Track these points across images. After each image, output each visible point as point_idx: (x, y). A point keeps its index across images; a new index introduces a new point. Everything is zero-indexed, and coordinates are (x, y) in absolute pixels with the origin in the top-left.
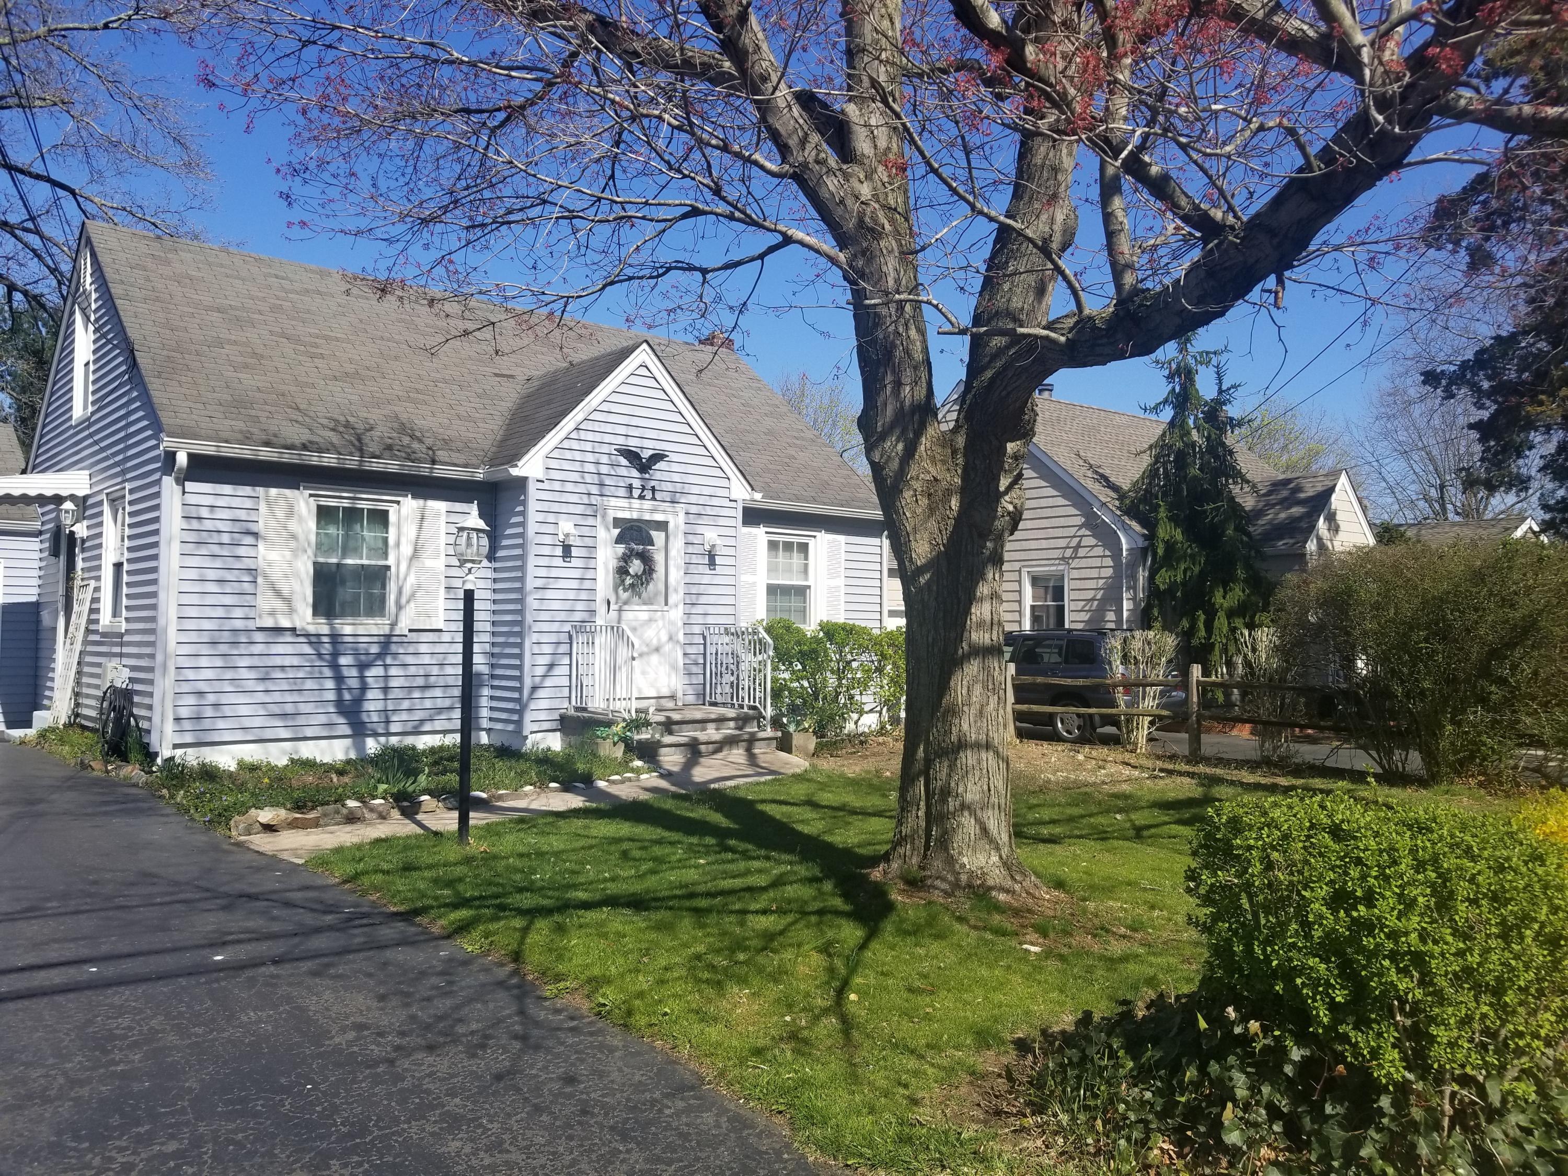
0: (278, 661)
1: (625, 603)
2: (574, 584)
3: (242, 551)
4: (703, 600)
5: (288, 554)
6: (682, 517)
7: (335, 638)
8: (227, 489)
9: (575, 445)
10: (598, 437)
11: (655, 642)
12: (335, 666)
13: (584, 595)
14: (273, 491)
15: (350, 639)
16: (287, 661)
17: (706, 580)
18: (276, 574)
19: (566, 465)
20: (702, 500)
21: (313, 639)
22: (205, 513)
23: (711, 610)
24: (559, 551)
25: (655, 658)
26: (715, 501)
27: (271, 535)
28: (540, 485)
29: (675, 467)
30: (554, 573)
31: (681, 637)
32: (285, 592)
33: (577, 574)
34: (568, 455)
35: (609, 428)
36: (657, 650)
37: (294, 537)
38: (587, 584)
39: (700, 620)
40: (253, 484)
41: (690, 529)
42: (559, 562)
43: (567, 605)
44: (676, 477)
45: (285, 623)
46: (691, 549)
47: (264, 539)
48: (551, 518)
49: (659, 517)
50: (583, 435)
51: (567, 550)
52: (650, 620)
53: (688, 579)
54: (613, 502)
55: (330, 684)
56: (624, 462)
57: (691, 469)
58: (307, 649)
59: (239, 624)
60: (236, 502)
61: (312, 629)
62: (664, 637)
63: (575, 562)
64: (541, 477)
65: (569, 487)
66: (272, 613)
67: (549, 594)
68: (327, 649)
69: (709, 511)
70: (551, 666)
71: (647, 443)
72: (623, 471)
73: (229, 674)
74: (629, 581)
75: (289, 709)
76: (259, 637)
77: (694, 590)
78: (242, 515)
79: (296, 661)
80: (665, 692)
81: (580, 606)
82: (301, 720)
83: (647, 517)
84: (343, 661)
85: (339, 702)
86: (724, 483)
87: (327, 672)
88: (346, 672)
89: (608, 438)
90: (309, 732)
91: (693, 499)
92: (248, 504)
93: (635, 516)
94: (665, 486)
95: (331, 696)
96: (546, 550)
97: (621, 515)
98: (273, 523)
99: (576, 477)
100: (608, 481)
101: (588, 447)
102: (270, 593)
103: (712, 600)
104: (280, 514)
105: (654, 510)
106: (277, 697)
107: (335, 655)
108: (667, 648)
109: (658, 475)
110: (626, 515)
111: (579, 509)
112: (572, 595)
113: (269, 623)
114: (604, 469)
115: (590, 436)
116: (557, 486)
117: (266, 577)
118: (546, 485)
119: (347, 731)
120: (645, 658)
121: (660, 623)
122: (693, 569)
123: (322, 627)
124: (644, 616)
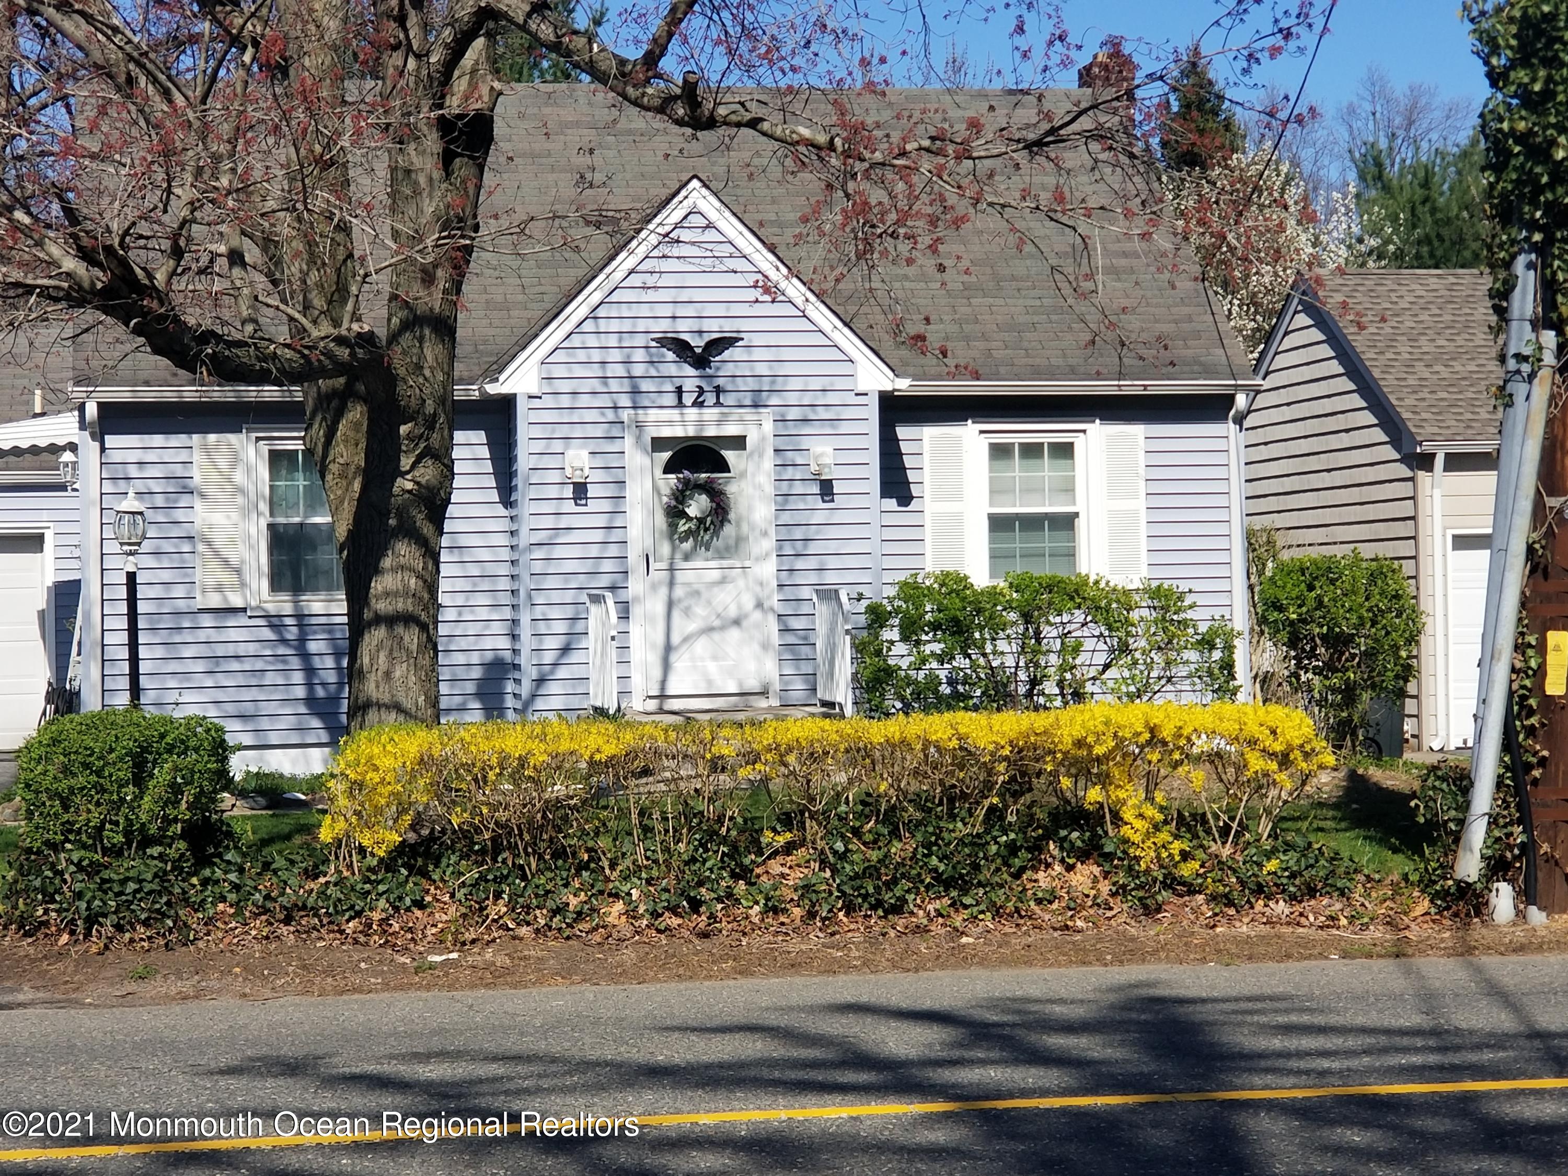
0: (231, 650)
1: (687, 557)
2: (598, 536)
3: (179, 515)
4: (813, 548)
5: (235, 516)
6: (768, 427)
7: (300, 617)
8: (158, 440)
9: (592, 341)
10: (627, 326)
11: (733, 612)
12: (305, 656)
13: (613, 551)
14: (212, 437)
15: (323, 620)
16: (242, 649)
17: (818, 517)
18: (219, 540)
19: (579, 371)
20: (807, 399)
21: (274, 622)
22: (133, 471)
23: (832, 562)
24: (569, 492)
25: (734, 634)
26: (831, 398)
27: (211, 491)
28: (536, 403)
29: (757, 354)
30: (564, 522)
31: (775, 604)
32: (234, 560)
33: (601, 521)
34: (581, 356)
35: (644, 311)
36: (737, 622)
37: (240, 490)
38: (616, 535)
39: (813, 578)
40: (189, 432)
41: (782, 443)
42: (570, 506)
43: (587, 566)
44: (762, 369)
45: (236, 601)
46: (789, 473)
47: (202, 498)
48: (557, 446)
49: (731, 430)
50: (603, 325)
51: (580, 490)
52: (723, 581)
53: (786, 518)
54: (653, 414)
55: (298, 677)
57: (786, 354)
58: (268, 634)
59: (182, 605)
60: (167, 456)
61: (271, 608)
62: (748, 603)
63: (593, 506)
64: (535, 391)
65: (584, 401)
66: (219, 588)
67: (558, 552)
68: (292, 633)
69: (822, 413)
70: (566, 650)
71: (707, 325)
72: (673, 370)
73: (173, 666)
74: (683, 527)
75: (249, 708)
76: (207, 620)
77: (798, 533)
78: (179, 471)
79: (252, 649)
80: (753, 684)
81: (607, 566)
82: (265, 724)
83: (711, 432)
84: (313, 647)
85: (310, 701)
86: (845, 368)
87: (295, 663)
88: (317, 662)
89: (641, 325)
90: (274, 739)
91: (792, 398)
92: (183, 456)
93: (691, 432)
94: (741, 384)
95: (300, 692)
96: (553, 492)
97: (666, 432)
98: (215, 476)
99: (597, 386)
100: (645, 386)
101: (613, 341)
102: (214, 564)
103: (832, 547)
104: (223, 464)
105: (719, 422)
106: (232, 695)
107: (302, 640)
108: (756, 619)
109: (729, 369)
110: (679, 432)
111: (599, 431)
112: (594, 551)
113: (215, 601)
114: (638, 370)
115: (615, 326)
116: (565, 401)
117: (209, 543)
118: (548, 401)
119: (324, 737)
120: (716, 636)
121: (741, 583)
122: (794, 503)
123: (282, 604)
124: (715, 575)
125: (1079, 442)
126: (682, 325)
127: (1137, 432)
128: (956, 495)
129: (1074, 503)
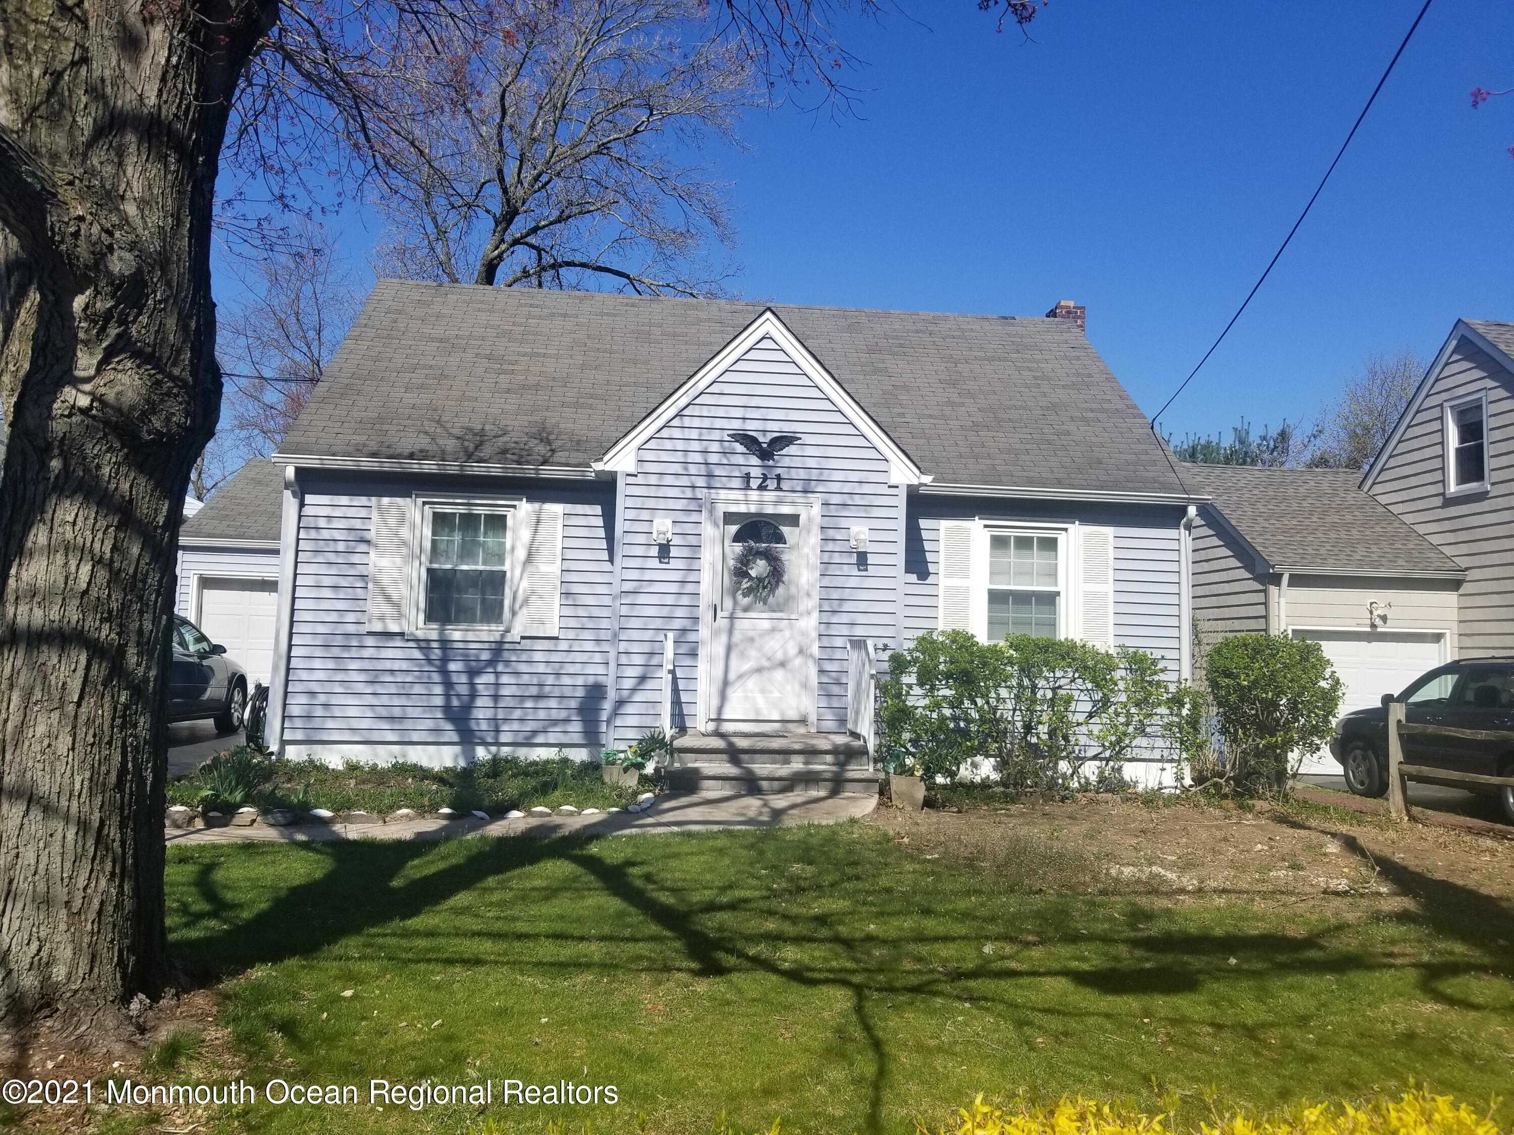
0: (388, 665)
1: (746, 609)
2: (674, 588)
3: (356, 559)
4: (848, 606)
5: (398, 561)
6: (816, 510)
7: (445, 643)
8: (344, 500)
9: (677, 433)
10: (706, 423)
11: (779, 656)
12: (445, 673)
13: (685, 600)
14: (386, 500)
15: (460, 645)
16: (396, 665)
17: (852, 582)
18: (385, 581)
19: (664, 456)
20: (847, 488)
21: (423, 645)
22: (322, 523)
23: (860, 619)
24: (654, 551)
25: (779, 675)
26: (866, 489)
27: (381, 542)
28: (631, 480)
29: (809, 451)
30: (648, 575)
31: (815, 650)
32: (395, 597)
33: (677, 576)
34: (668, 445)
35: (721, 412)
36: (783, 664)
37: (405, 543)
38: (690, 588)
39: (845, 631)
40: (368, 495)
41: (828, 522)
42: (655, 563)
43: (664, 612)
44: (811, 463)
45: (394, 628)
46: (830, 546)
47: (376, 546)
48: (645, 515)
49: (785, 510)
50: (687, 422)
51: (664, 551)
52: (773, 630)
53: (826, 582)
54: (723, 494)
55: (438, 689)
56: (740, 448)
57: (831, 452)
58: (417, 654)
59: (351, 629)
60: (351, 512)
61: (420, 634)
62: (792, 650)
63: (674, 564)
64: (632, 470)
65: (669, 480)
66: (382, 618)
67: (641, 599)
68: (437, 654)
69: (858, 500)
70: (643, 679)
71: (770, 426)
72: (740, 460)
73: (340, 676)
74: (745, 584)
75: (397, 712)
76: (370, 641)
77: (835, 594)
78: (358, 524)
79: (404, 665)
80: (792, 715)
81: (680, 612)
82: (408, 724)
83: (769, 510)
84: (453, 666)
85: (447, 709)
86: (881, 466)
87: (436, 677)
88: (455, 678)
89: (718, 423)
90: (415, 737)
91: (835, 487)
92: (363, 513)
93: (753, 509)
94: (794, 474)
95: (439, 701)
96: (639, 551)
97: (733, 509)
98: (384, 531)
99: (678, 469)
100: (718, 471)
101: (694, 434)
102: (380, 599)
103: (862, 606)
104: (392, 522)
105: (778, 502)
106: (385, 700)
107: (445, 660)
108: (798, 661)
109: (786, 462)
110: (743, 509)
111: (681, 504)
112: (670, 600)
113: (378, 627)
114: (713, 458)
115: (696, 422)
116: (653, 480)
117: (376, 582)
118: (640, 479)
119: (455, 737)
120: (766, 674)
121: (787, 633)
122: (833, 570)
123: (432, 632)
124: (766, 625)
125: (1062, 538)
126: (750, 425)
127: (1109, 531)
128: (964, 573)
129: (1056, 585)
